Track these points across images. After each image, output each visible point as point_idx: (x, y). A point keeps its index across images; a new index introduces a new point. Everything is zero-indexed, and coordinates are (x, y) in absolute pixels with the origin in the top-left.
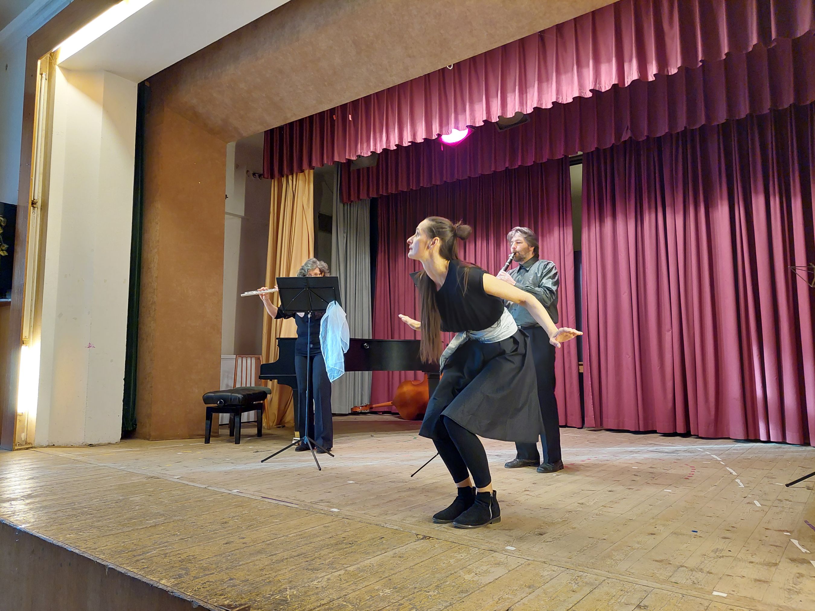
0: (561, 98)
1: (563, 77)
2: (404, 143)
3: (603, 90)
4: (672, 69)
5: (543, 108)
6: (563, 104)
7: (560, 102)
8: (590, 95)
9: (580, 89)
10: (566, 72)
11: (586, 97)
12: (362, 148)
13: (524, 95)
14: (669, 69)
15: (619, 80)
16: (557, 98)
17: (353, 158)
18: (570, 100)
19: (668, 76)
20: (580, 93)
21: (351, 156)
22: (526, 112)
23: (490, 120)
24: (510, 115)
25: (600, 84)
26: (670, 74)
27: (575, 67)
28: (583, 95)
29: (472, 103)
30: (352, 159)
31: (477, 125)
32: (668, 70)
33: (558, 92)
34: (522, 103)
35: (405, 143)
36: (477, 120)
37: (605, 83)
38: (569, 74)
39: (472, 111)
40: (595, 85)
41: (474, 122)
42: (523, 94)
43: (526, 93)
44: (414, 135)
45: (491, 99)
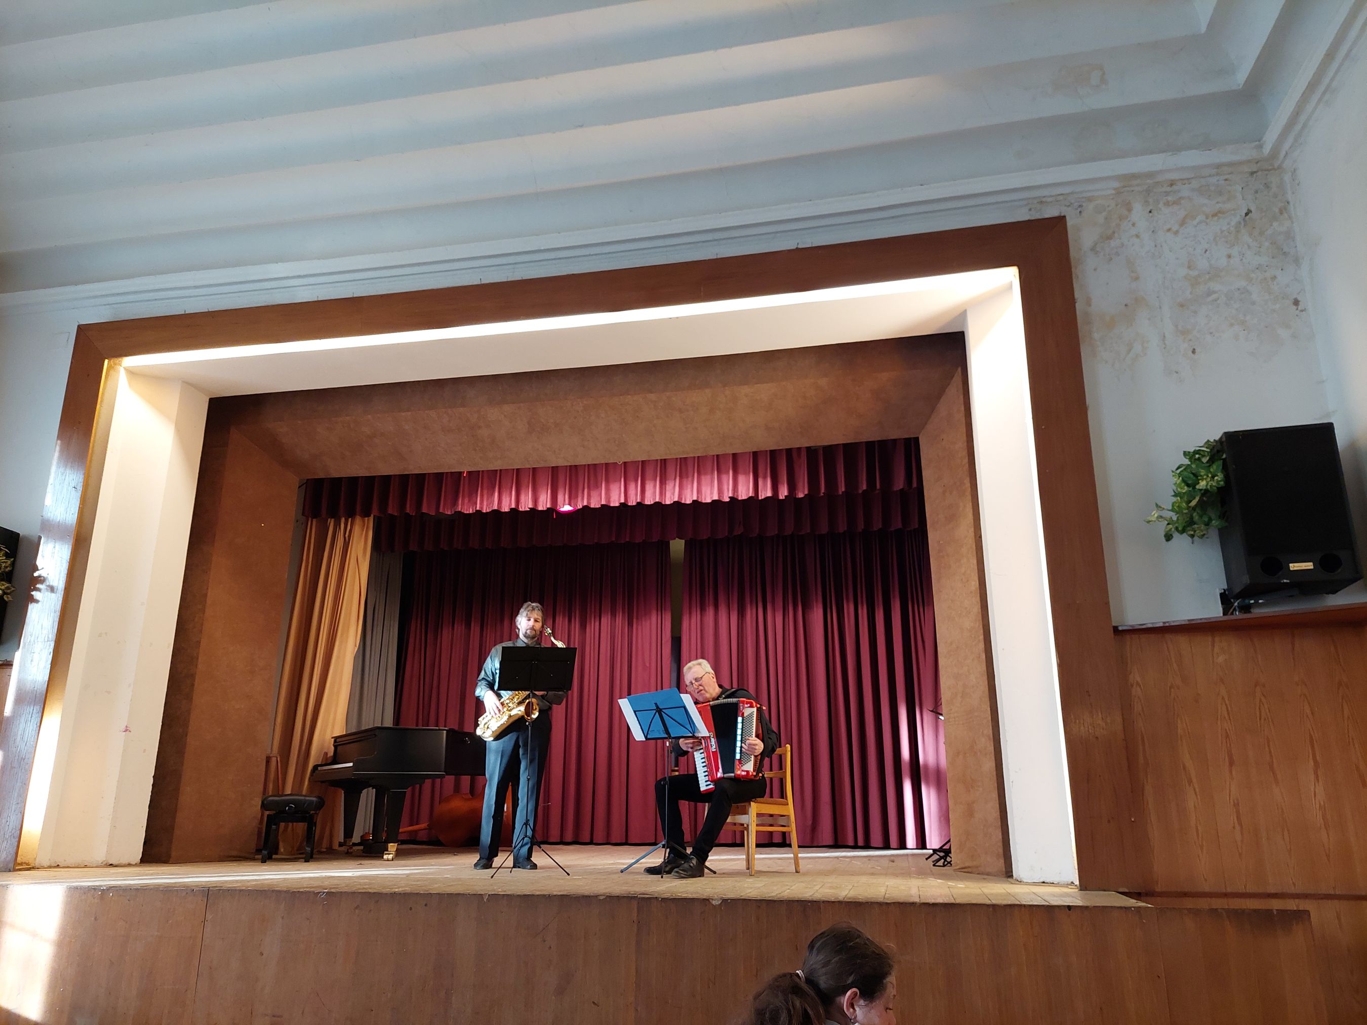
0: (700, 497)
1: (703, 477)
2: (520, 507)
3: (740, 499)
4: (799, 493)
5: (683, 502)
6: (702, 503)
7: (700, 500)
8: (727, 500)
9: (719, 494)
10: (705, 474)
11: (723, 501)
12: (463, 504)
13: (664, 486)
14: (797, 492)
15: (755, 494)
16: (698, 497)
17: (448, 512)
18: (709, 500)
19: (795, 498)
20: (719, 496)
21: (446, 510)
22: (665, 502)
23: (626, 503)
24: (648, 501)
25: (737, 492)
26: (797, 497)
27: (716, 472)
28: (721, 499)
29: (607, 482)
30: (446, 513)
31: (612, 505)
32: (795, 493)
33: (699, 491)
34: (662, 493)
35: (522, 508)
36: (612, 499)
37: (742, 492)
38: (709, 477)
39: (608, 490)
40: (734, 493)
41: (609, 501)
42: (662, 485)
43: (666, 484)
44: (535, 501)
45: (628, 482)
